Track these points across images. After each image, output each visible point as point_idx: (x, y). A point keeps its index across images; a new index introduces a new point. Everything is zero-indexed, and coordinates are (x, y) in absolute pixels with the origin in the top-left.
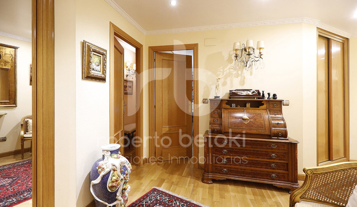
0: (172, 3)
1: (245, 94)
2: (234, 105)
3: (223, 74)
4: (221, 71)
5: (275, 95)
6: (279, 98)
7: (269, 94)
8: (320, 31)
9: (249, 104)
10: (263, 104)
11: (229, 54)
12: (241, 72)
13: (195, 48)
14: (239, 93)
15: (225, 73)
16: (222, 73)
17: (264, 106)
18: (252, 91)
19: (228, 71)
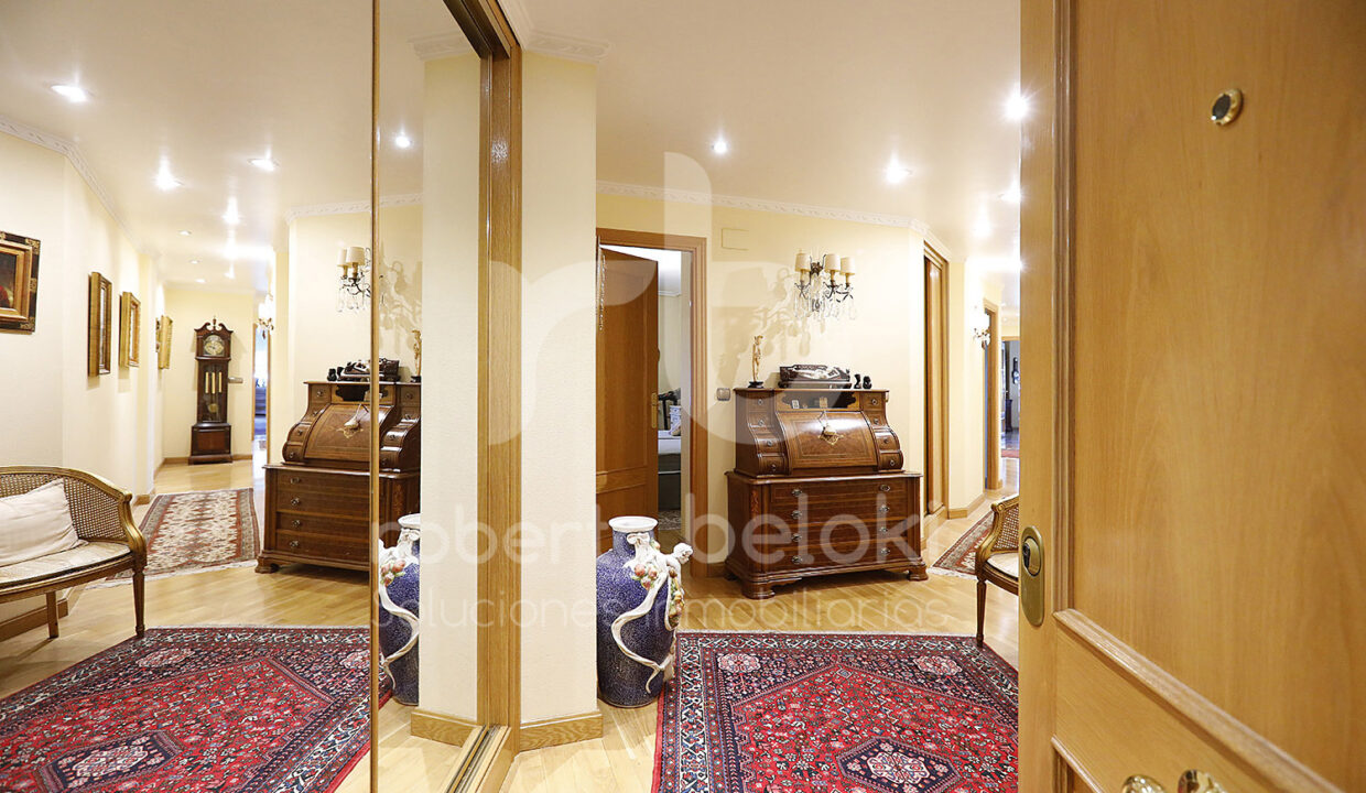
0: (716, 148)
1: (817, 378)
2: (795, 403)
3: (765, 326)
4: (759, 318)
5: (867, 379)
6: (875, 387)
7: (857, 377)
8: (928, 250)
9: (826, 401)
10: (854, 401)
11: (778, 277)
12: (803, 323)
13: (699, 248)
14: (806, 373)
15: (769, 322)
16: (762, 323)
17: (856, 405)
18: (829, 370)
19: (775, 319)
